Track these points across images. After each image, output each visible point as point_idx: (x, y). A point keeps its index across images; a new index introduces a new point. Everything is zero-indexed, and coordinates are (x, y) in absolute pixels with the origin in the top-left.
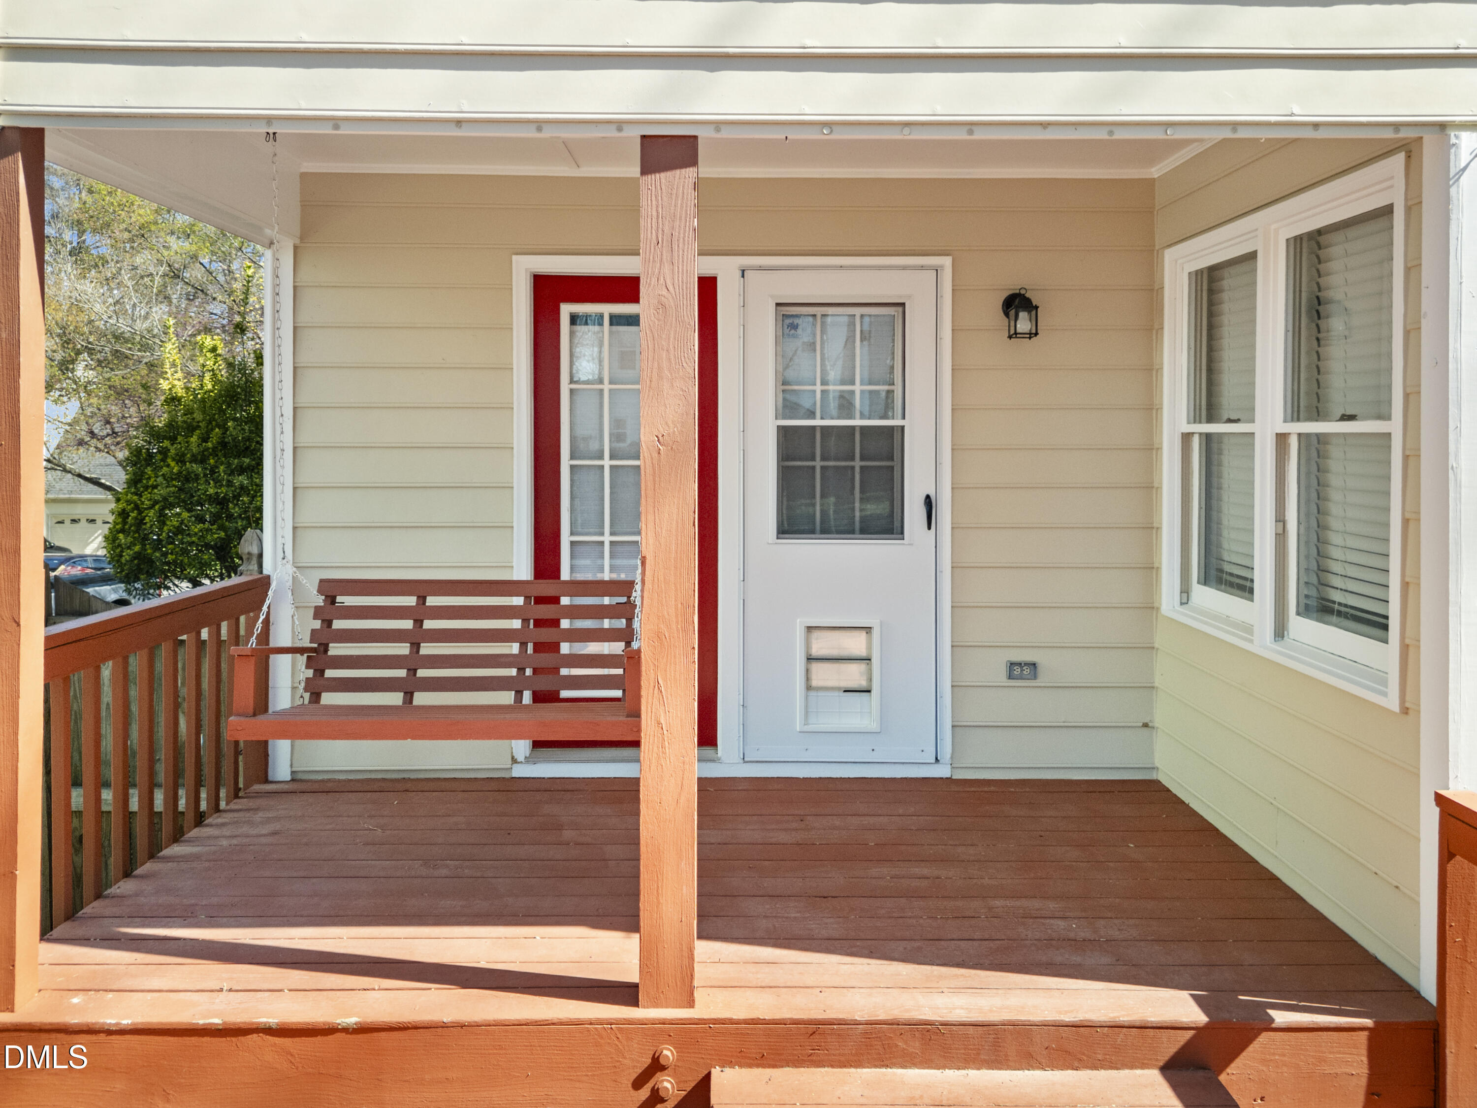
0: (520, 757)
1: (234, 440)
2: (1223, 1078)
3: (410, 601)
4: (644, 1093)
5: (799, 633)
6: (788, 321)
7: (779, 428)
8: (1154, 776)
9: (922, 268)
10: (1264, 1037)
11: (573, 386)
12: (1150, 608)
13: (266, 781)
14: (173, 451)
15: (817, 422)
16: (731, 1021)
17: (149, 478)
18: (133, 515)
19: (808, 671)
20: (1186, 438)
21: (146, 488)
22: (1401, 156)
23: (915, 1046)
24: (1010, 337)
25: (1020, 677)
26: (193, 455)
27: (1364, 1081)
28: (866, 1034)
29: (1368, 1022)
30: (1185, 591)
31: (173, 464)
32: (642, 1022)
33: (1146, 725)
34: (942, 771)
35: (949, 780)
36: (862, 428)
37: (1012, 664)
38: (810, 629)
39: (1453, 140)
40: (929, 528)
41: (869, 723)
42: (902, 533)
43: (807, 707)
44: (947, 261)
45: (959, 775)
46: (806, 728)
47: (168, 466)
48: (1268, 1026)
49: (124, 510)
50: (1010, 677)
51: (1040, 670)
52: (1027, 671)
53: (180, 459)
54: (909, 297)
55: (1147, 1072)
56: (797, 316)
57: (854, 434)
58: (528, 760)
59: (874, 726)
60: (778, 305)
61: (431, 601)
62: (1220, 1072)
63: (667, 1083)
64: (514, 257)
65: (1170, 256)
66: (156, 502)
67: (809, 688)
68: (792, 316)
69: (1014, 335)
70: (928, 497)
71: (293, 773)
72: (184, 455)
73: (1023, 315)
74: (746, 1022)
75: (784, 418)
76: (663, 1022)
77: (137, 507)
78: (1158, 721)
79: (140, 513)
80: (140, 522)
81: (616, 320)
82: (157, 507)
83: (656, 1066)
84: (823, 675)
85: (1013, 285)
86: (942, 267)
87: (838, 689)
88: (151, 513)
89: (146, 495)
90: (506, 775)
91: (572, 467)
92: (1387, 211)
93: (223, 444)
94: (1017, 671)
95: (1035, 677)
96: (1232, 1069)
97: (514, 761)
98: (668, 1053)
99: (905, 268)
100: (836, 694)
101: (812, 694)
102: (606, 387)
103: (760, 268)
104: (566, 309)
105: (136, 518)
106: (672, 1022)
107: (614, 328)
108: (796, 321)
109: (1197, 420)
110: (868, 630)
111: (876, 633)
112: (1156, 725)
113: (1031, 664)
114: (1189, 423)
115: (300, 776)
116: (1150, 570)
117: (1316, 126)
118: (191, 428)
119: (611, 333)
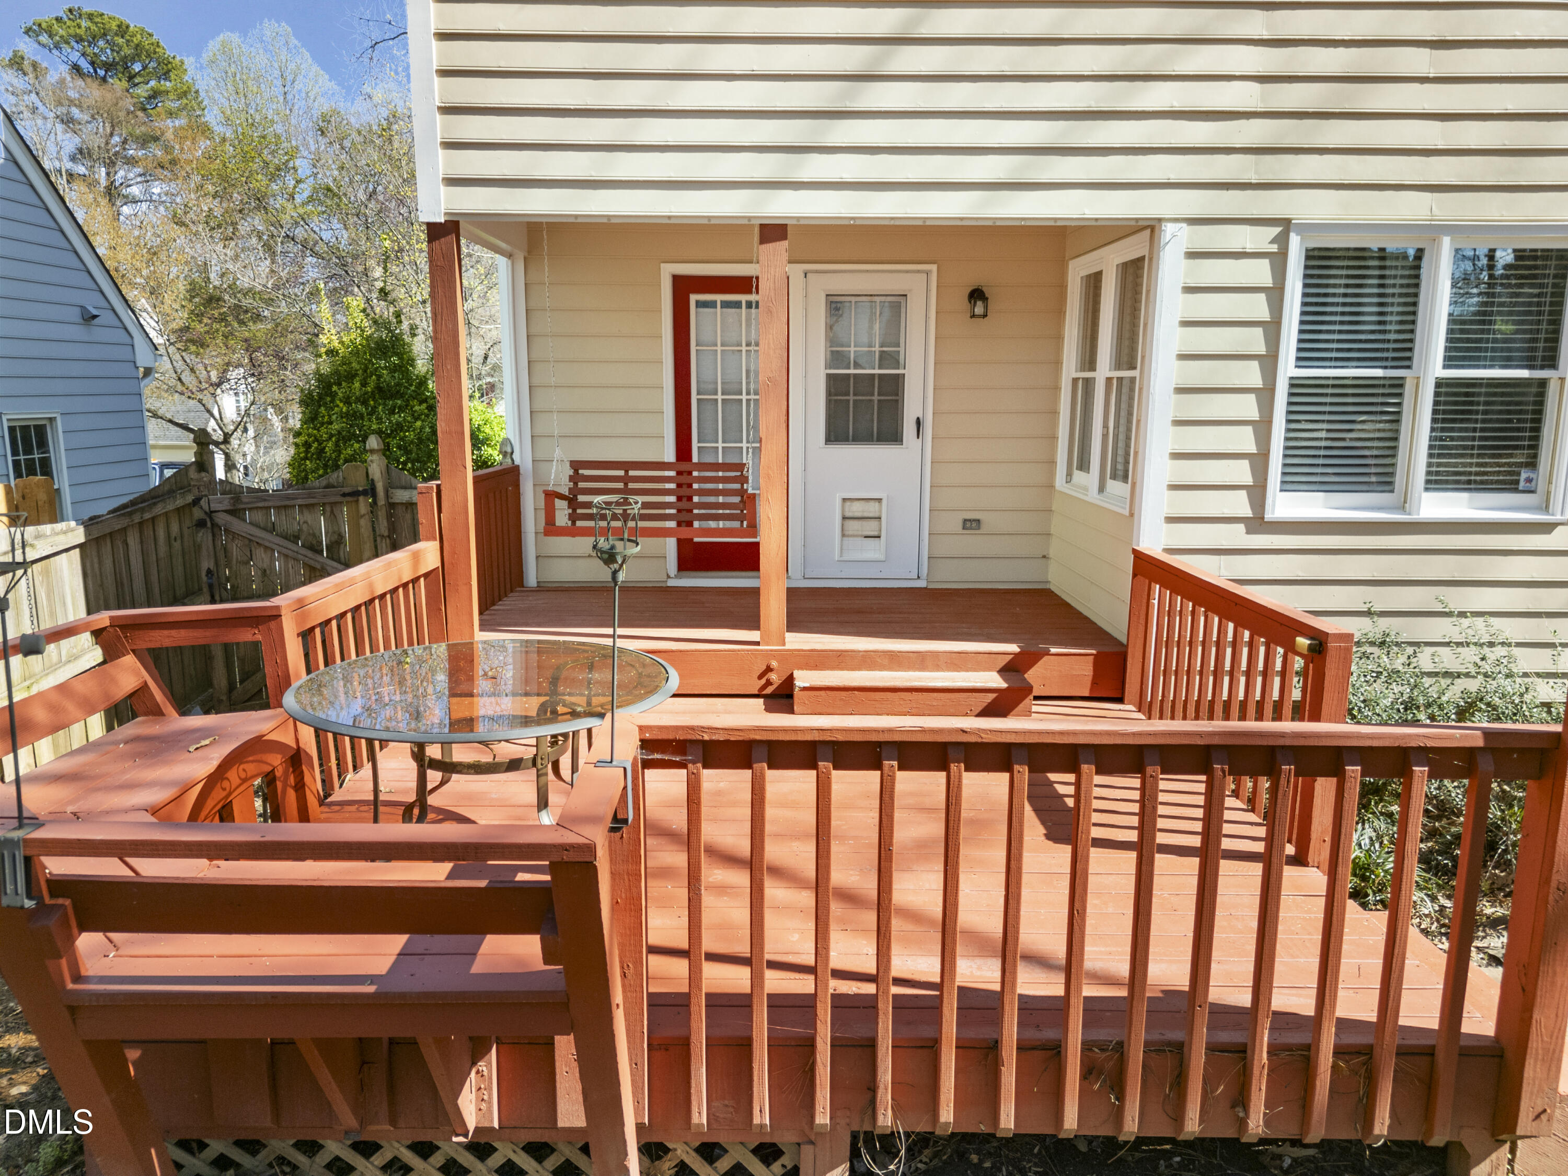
0: (672, 575)
1: (388, 385)
2: (1026, 676)
3: (621, 473)
4: (763, 681)
5: (838, 502)
6: (834, 306)
7: (827, 375)
8: (1048, 587)
9: (918, 271)
10: (1046, 658)
11: (698, 348)
12: (1050, 486)
13: (523, 587)
14: (341, 395)
15: (852, 371)
16: (803, 650)
17: (324, 416)
18: (315, 445)
19: (843, 525)
20: (1075, 381)
21: (322, 424)
22: (1148, 231)
23: (886, 662)
24: (971, 317)
25: (971, 529)
26: (357, 398)
27: (1090, 678)
28: (863, 656)
29: (1094, 652)
30: (1069, 475)
31: (341, 405)
32: (762, 651)
33: (1044, 557)
34: (922, 584)
35: (925, 588)
36: (880, 375)
37: (965, 521)
38: (844, 500)
39: (1163, 228)
40: (918, 437)
41: (880, 556)
42: (902, 441)
43: (842, 546)
44: (934, 268)
45: (931, 586)
46: (841, 559)
47: (338, 406)
48: (1048, 653)
49: (306, 442)
50: (964, 528)
51: (983, 526)
52: (974, 525)
53: (347, 401)
54: (910, 290)
55: (991, 673)
56: (841, 302)
57: (874, 379)
58: (676, 577)
59: (882, 557)
60: (827, 295)
61: (631, 473)
62: (1026, 672)
63: (773, 677)
64: (662, 265)
65: (1072, 265)
66: (331, 436)
67: (843, 535)
68: (836, 302)
69: (973, 316)
70: (918, 418)
71: (538, 582)
72: (349, 397)
73: (979, 303)
74: (809, 651)
75: (830, 368)
76: (771, 651)
77: (316, 440)
78: (1052, 553)
79: (320, 444)
80: (321, 451)
81: (725, 305)
82: (333, 439)
83: (769, 669)
84: (853, 526)
85: (973, 280)
86: (931, 271)
87: (861, 536)
88: (330, 444)
89: (323, 430)
90: (663, 585)
91: (698, 400)
92: (1143, 258)
93: (379, 388)
94: (968, 524)
95: (979, 528)
96: (1031, 672)
97: (668, 577)
98: (774, 664)
99: (907, 272)
100: (859, 539)
101: (845, 539)
102: (719, 348)
103: (817, 272)
104: (694, 298)
105: (317, 448)
106: (775, 651)
107: (724, 310)
108: (839, 305)
109: (1083, 369)
110: (880, 500)
111: (884, 502)
112: (1051, 556)
113: (974, 520)
114: (1076, 371)
115: (542, 585)
116: (1052, 462)
117: (1097, 220)
118: (351, 377)
119: (722, 313)
